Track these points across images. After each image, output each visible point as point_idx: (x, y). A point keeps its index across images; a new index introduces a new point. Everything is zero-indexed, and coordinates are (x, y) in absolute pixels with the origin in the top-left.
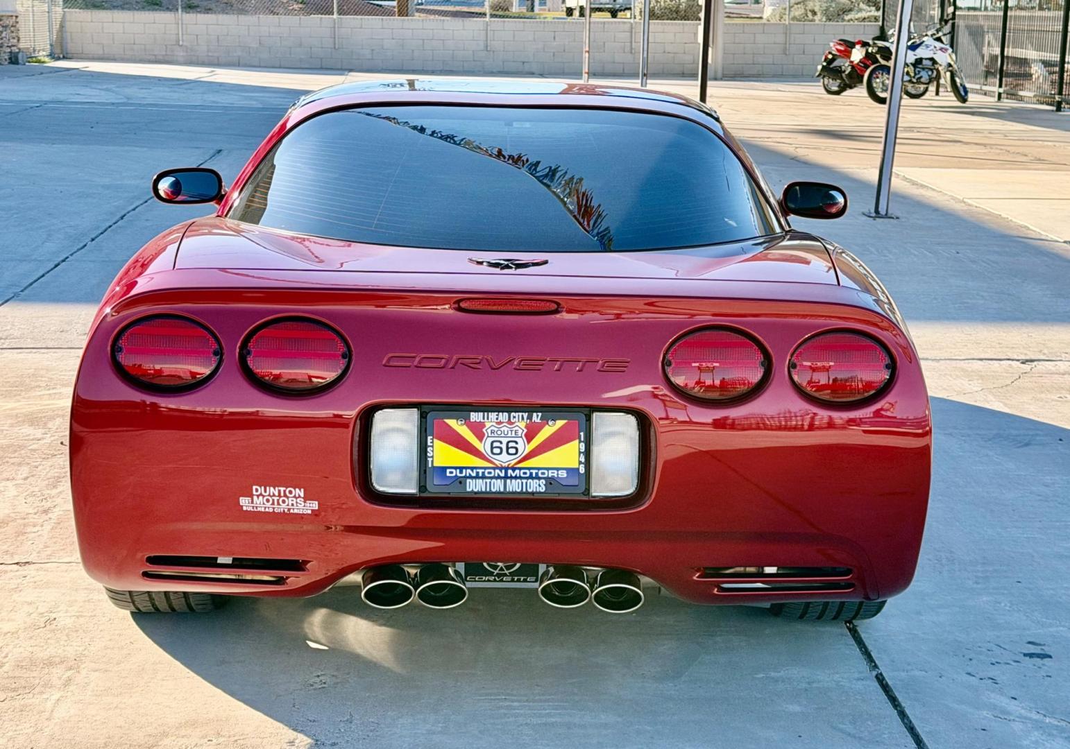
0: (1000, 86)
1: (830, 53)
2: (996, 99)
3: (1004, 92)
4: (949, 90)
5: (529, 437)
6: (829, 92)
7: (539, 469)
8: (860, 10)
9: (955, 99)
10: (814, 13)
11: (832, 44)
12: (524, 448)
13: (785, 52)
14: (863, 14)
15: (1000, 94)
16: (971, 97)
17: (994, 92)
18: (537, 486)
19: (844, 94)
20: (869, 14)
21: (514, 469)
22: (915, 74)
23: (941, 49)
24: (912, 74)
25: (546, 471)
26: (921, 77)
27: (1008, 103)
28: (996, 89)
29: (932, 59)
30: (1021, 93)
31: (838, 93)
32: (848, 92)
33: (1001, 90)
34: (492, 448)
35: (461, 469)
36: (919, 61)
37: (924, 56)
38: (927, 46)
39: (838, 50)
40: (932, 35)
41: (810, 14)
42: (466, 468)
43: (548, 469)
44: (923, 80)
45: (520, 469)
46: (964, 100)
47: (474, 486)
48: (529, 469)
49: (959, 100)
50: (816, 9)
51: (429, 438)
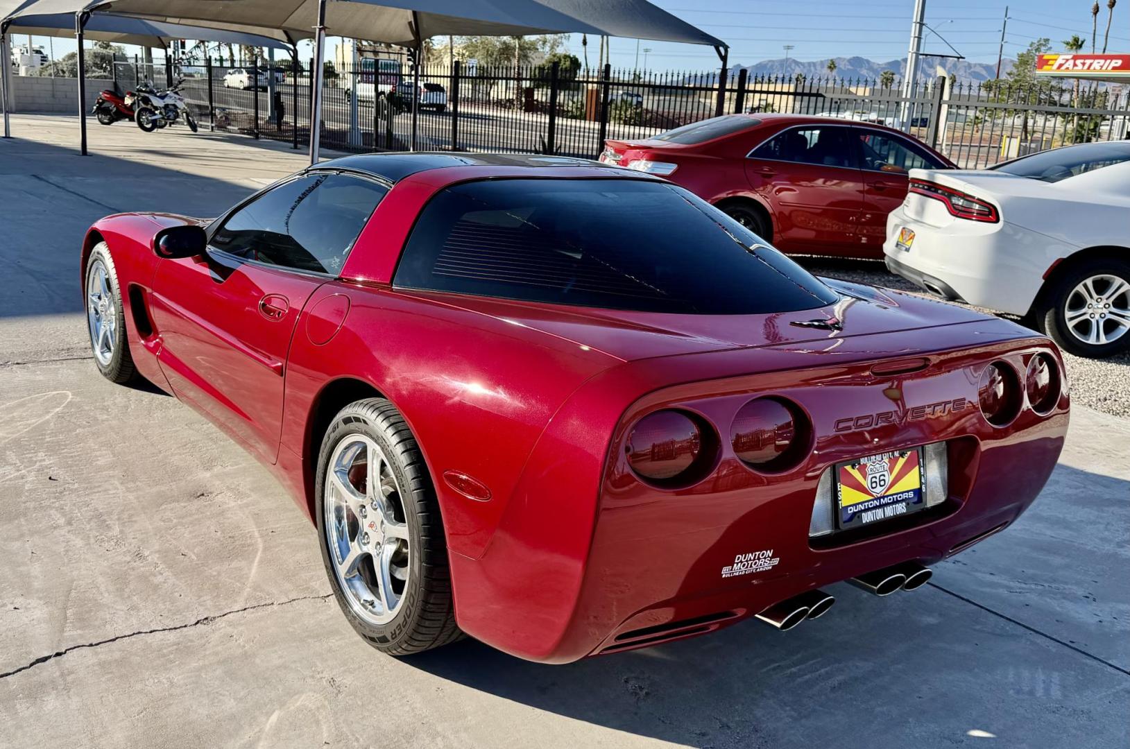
0: (212, 122)
1: (101, 99)
2: (210, 130)
3: (216, 126)
4: (185, 124)
5: (891, 470)
6: (103, 123)
7: (897, 494)
8: (94, 71)
9: (190, 129)
10: (64, 72)
11: (101, 93)
12: (889, 479)
13: (53, 96)
14: (97, 74)
15: (212, 127)
16: (199, 129)
17: (208, 126)
18: (901, 509)
19: (113, 124)
20: (100, 74)
21: (883, 497)
22: (166, 114)
23: (179, 99)
24: (164, 114)
25: (901, 495)
26: (170, 116)
27: (218, 132)
28: (209, 124)
29: (174, 105)
30: (229, 127)
31: (108, 124)
32: (115, 124)
33: (213, 125)
34: (872, 483)
35: (855, 505)
36: (166, 106)
37: (170, 103)
38: (171, 97)
39: (106, 97)
40: (172, 90)
41: (60, 72)
42: (858, 504)
43: (902, 493)
44: (171, 117)
45: (887, 496)
46: (196, 131)
47: (867, 518)
48: (892, 495)
49: (192, 130)
50: (65, 69)
51: (839, 484)
